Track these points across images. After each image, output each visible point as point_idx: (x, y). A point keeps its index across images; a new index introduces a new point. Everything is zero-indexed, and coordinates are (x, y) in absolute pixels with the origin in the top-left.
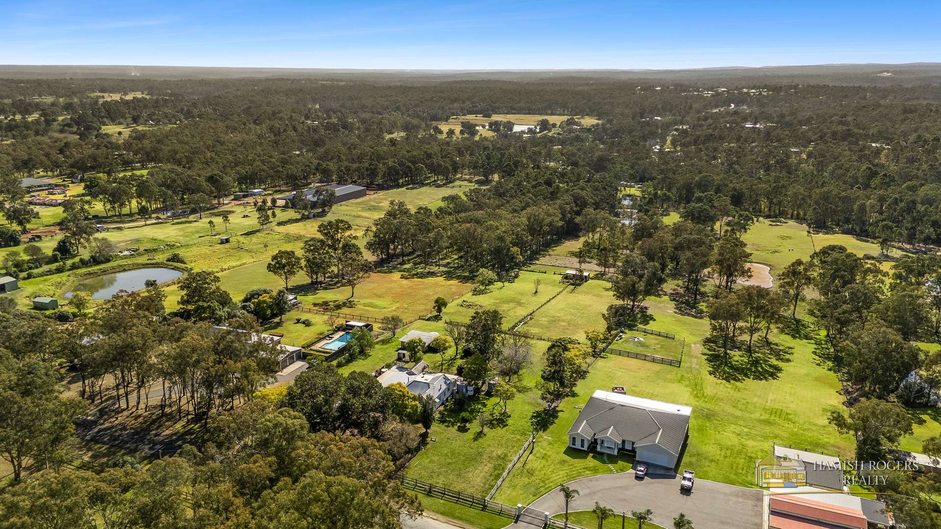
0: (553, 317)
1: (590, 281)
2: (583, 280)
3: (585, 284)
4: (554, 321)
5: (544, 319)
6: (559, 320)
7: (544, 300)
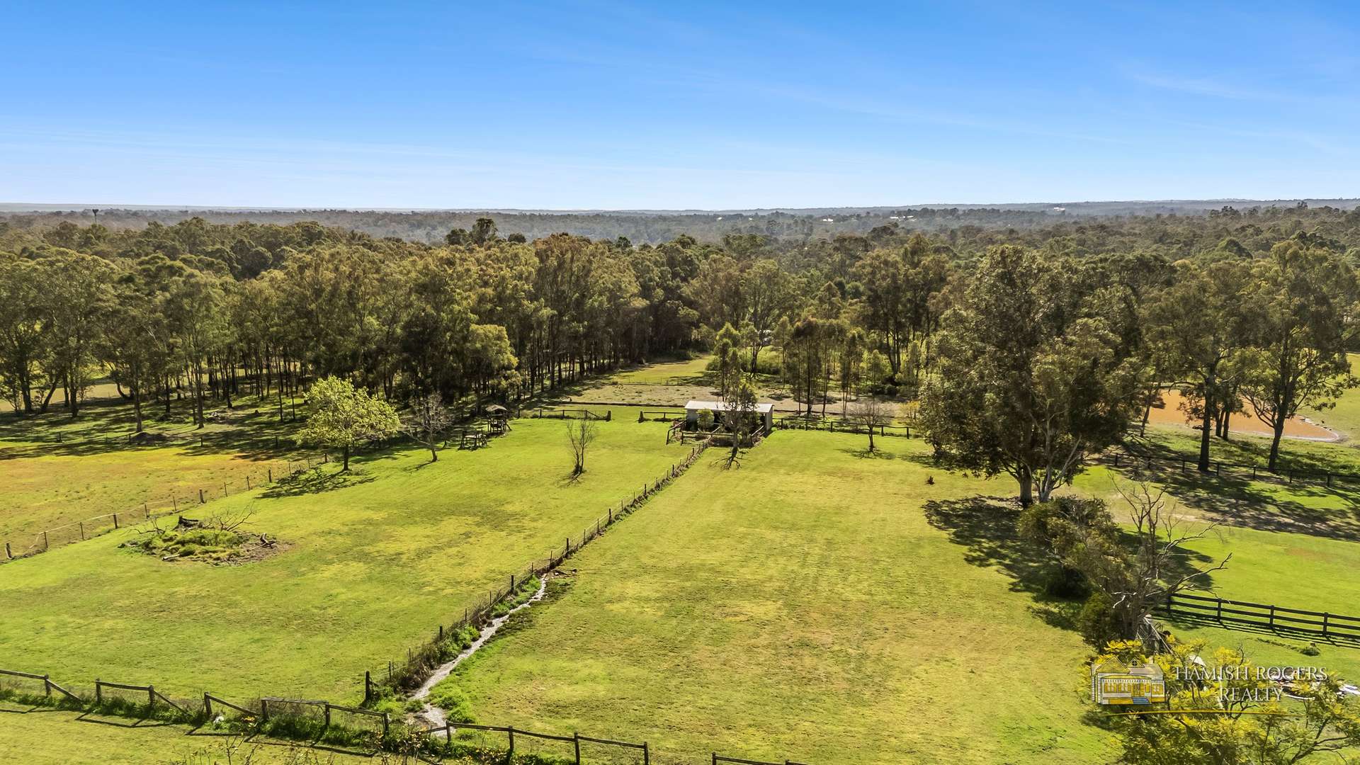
0: (686, 571)
1: (777, 434)
2: (754, 427)
3: (764, 442)
4: (699, 596)
5: (632, 588)
6: (727, 589)
7: (616, 499)
